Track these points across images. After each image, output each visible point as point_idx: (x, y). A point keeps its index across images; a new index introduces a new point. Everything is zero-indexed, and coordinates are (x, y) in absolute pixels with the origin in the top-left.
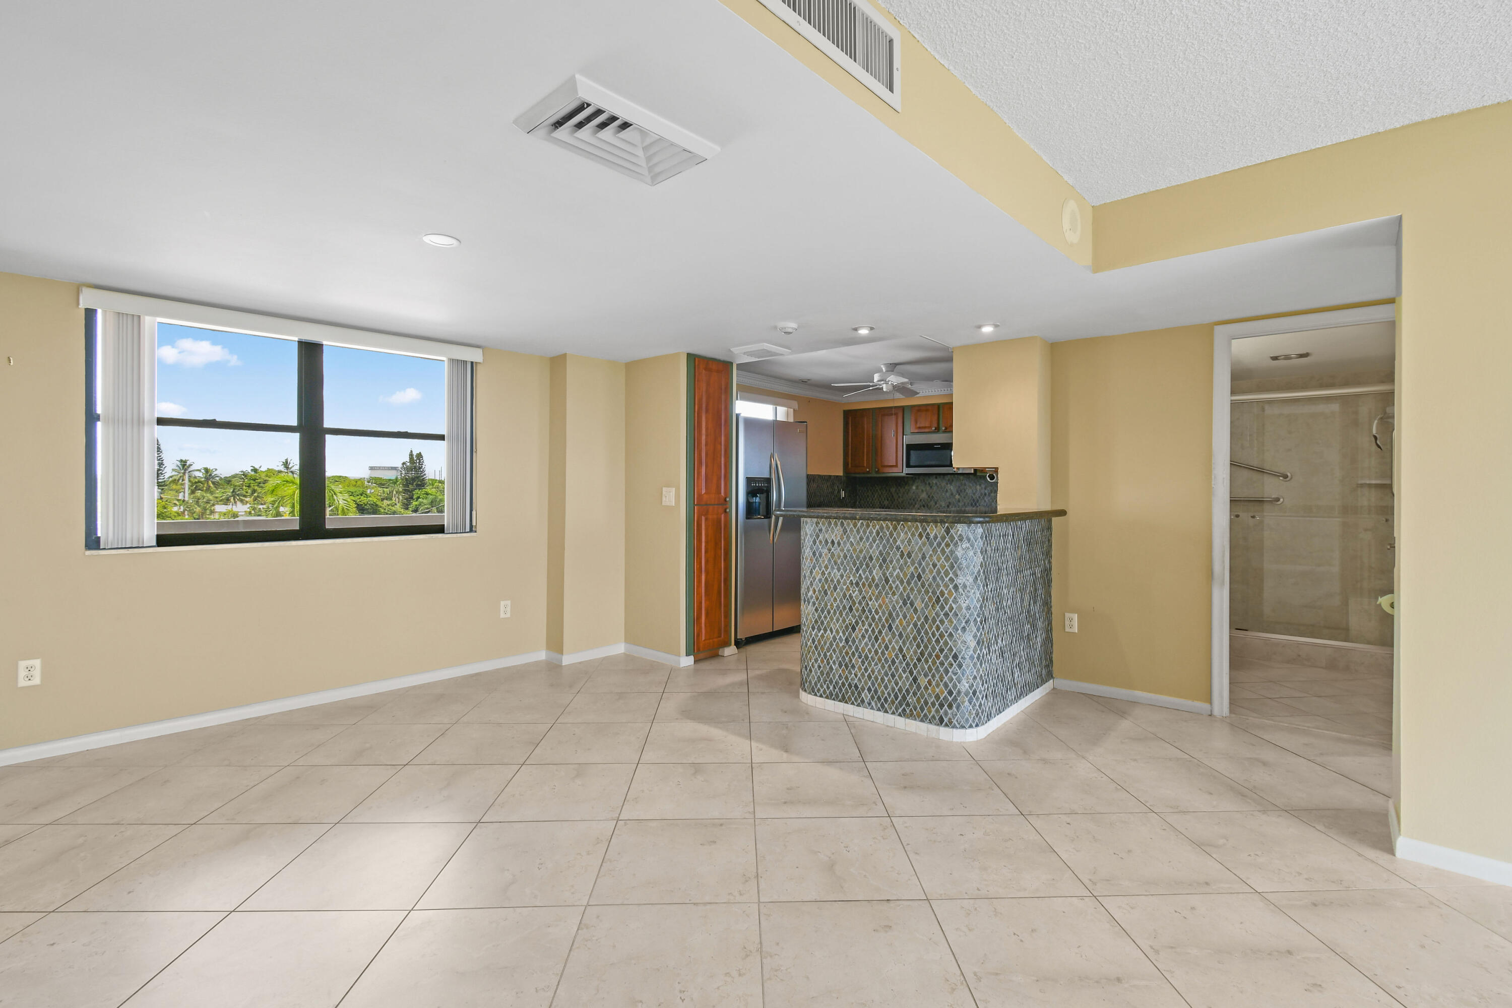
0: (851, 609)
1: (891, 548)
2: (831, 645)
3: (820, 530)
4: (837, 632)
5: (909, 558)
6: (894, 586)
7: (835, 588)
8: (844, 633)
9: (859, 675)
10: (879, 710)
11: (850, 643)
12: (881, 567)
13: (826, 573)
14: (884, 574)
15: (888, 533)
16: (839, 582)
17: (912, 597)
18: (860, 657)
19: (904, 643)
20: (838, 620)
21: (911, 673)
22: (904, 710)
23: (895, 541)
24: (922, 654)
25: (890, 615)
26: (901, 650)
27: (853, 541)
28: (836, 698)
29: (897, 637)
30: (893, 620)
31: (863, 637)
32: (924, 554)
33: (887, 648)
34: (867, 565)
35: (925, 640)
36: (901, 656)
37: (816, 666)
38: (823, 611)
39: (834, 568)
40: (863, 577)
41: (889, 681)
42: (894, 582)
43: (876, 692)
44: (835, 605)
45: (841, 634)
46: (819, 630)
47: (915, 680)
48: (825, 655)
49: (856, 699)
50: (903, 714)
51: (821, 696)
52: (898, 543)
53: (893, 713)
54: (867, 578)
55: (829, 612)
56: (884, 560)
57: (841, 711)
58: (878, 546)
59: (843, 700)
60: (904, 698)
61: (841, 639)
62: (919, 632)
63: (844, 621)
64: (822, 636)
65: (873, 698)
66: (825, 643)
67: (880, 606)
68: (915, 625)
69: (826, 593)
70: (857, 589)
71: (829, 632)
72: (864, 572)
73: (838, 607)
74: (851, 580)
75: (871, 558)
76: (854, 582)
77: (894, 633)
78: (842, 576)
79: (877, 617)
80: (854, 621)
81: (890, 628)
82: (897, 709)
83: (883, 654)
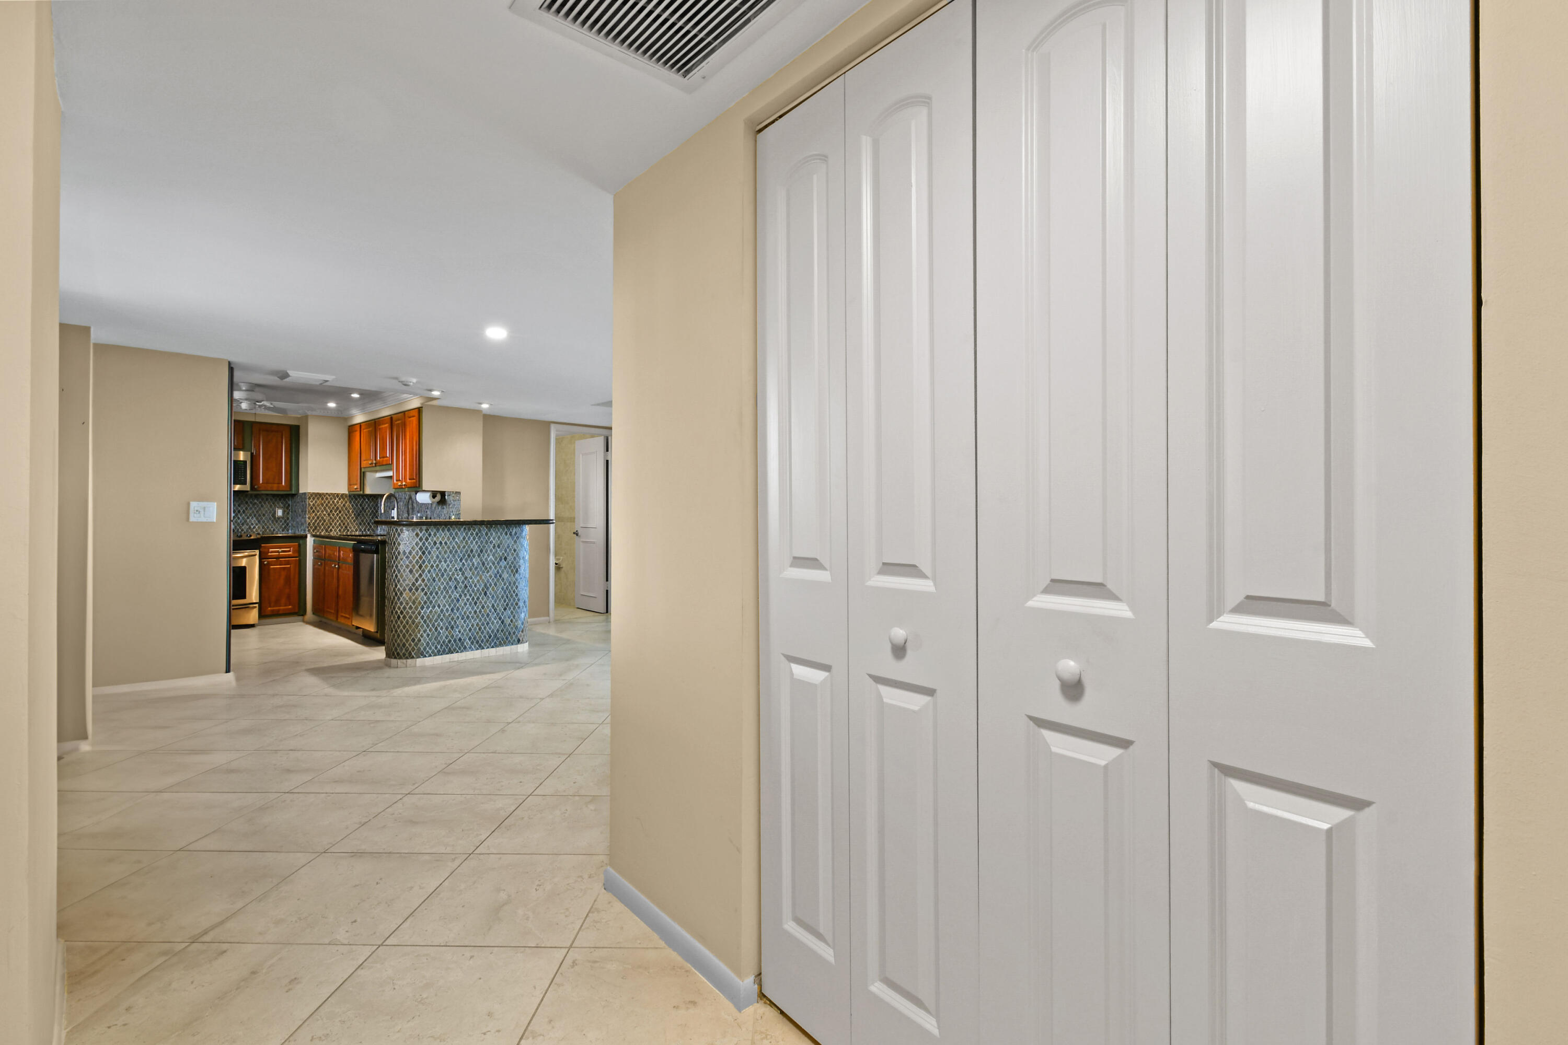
0: (456, 588)
1: (487, 542)
2: (439, 616)
3: (430, 535)
4: (445, 606)
5: (499, 548)
6: (488, 567)
7: (443, 575)
8: (450, 605)
9: (462, 631)
10: (477, 649)
11: (455, 611)
12: (479, 556)
13: (435, 565)
14: (481, 560)
15: (484, 534)
16: (445, 570)
17: (500, 571)
18: (462, 619)
19: (495, 602)
20: (445, 597)
21: (500, 618)
22: (495, 643)
23: (489, 538)
24: (507, 605)
25: (485, 585)
26: (493, 606)
27: (458, 541)
28: (444, 653)
29: (491, 599)
30: (488, 589)
31: (465, 604)
32: (508, 544)
33: (483, 607)
34: (469, 556)
35: (509, 596)
36: (493, 610)
37: (425, 635)
38: (431, 594)
39: (442, 561)
40: (466, 564)
41: (485, 628)
42: (488, 564)
43: (475, 638)
44: (442, 587)
45: (447, 607)
46: (428, 608)
47: (502, 622)
48: (433, 625)
49: (460, 649)
50: (496, 646)
51: (430, 656)
52: (492, 539)
53: (488, 648)
54: (468, 565)
55: (437, 593)
56: (481, 551)
57: (448, 660)
58: (477, 543)
59: (450, 652)
60: (496, 635)
61: (447, 610)
62: (505, 592)
63: (450, 597)
64: (431, 612)
65: (472, 643)
66: (433, 617)
67: (478, 581)
68: (502, 589)
69: (434, 580)
70: (460, 573)
71: (436, 607)
72: (466, 560)
73: (445, 588)
74: (456, 568)
75: (472, 551)
76: (458, 569)
77: (488, 597)
78: (448, 566)
79: (476, 589)
80: (458, 595)
81: (485, 594)
82: (490, 644)
83: (480, 612)
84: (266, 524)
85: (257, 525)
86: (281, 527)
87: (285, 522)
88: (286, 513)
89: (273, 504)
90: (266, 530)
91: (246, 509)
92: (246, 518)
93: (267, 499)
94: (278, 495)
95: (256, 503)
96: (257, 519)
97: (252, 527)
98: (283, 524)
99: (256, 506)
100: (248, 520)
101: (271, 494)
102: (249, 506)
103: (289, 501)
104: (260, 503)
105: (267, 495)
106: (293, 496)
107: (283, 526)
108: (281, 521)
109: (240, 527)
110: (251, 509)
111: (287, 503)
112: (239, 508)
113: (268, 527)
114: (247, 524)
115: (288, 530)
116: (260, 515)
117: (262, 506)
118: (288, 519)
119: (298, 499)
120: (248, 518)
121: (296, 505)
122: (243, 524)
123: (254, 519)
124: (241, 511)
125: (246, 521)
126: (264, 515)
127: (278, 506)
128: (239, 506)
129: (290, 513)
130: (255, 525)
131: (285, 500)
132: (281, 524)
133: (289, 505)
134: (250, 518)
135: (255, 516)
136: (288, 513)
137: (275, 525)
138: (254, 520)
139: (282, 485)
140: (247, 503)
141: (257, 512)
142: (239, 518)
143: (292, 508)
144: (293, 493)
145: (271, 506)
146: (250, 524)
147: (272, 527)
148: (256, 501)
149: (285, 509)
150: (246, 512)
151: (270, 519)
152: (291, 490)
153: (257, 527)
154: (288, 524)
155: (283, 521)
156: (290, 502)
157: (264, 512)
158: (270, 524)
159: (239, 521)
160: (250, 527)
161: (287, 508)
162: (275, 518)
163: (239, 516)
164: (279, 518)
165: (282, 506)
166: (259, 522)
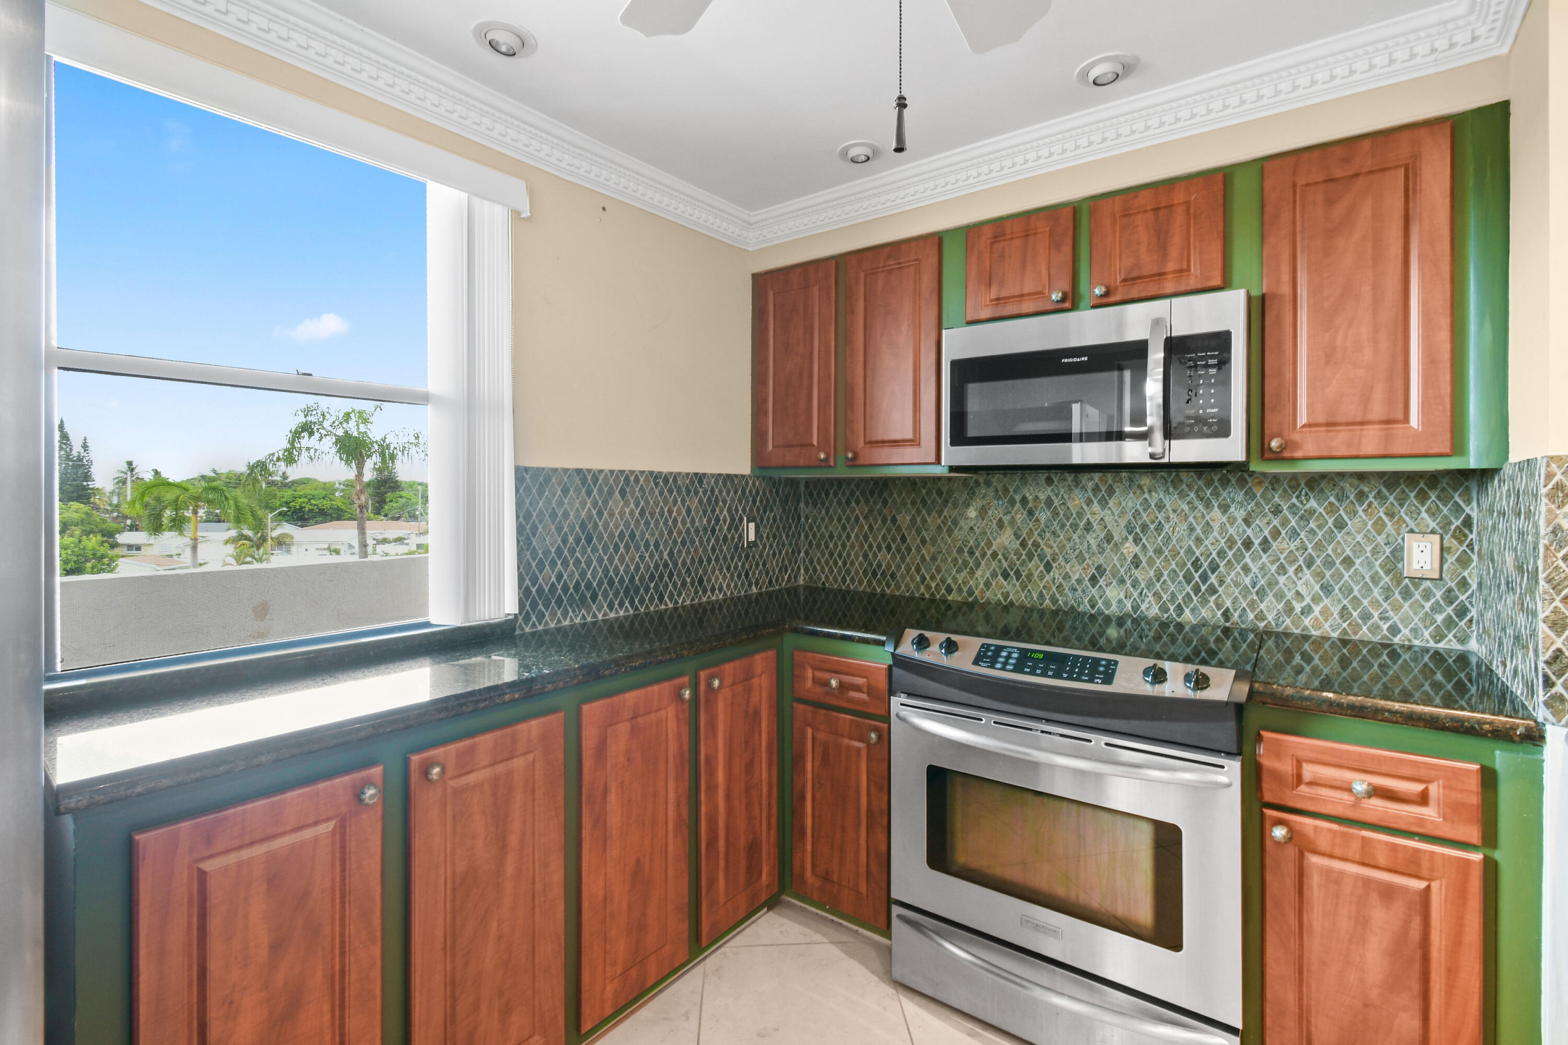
84: (1356, 601)
85: (1316, 599)
86: (1428, 619)
87: (1449, 597)
88: (1451, 559)
89: (1391, 515)
90: (1356, 627)
91: (1276, 533)
92: (1274, 568)
93: (1361, 496)
94: (1412, 478)
95: (1312, 512)
96: (1319, 575)
97: (1298, 607)
98: (1436, 608)
99: (1312, 525)
100: (1282, 579)
101: (1381, 475)
102: (1285, 523)
103: (1468, 502)
104: (1332, 509)
105: (1361, 476)
106: (1484, 476)
107: (1439, 618)
108: (1427, 595)
109: (1252, 605)
110: (1294, 534)
111: (1458, 509)
112: (1249, 532)
113: (1366, 616)
114: (1280, 596)
115: (1463, 640)
116: (1329, 563)
117: (1340, 525)
118: (1464, 584)
119: (1498, 492)
120: (1282, 570)
121: (1494, 527)
122: (1261, 593)
123: (1307, 574)
124: (1257, 542)
125: (1272, 584)
126: (1348, 562)
127: (1412, 525)
128: (1247, 522)
129: (1475, 557)
130: (1308, 600)
131: (1445, 498)
132: (1428, 606)
133: (1468, 522)
134: (1291, 570)
135: (1310, 563)
136: (1464, 561)
137: (1397, 608)
138: (1307, 584)
139: (1412, 428)
140: (1277, 511)
141: (1319, 547)
142: (1246, 569)
143: (1479, 533)
144: (1473, 462)
145: (1379, 526)
146: (1290, 595)
147: (1384, 618)
148: (1313, 503)
149: (1449, 541)
150: (1275, 545)
151: (1375, 579)
152: (1458, 446)
153: (1317, 609)
154: (1462, 612)
155: (1439, 594)
156: (1472, 510)
157: (1348, 552)
158: (1375, 603)
159: (1247, 581)
160: (1289, 610)
161: (1460, 536)
162: (1398, 578)
163: (1248, 560)
164: (1417, 581)
165: (1433, 525)
166: (1327, 589)
